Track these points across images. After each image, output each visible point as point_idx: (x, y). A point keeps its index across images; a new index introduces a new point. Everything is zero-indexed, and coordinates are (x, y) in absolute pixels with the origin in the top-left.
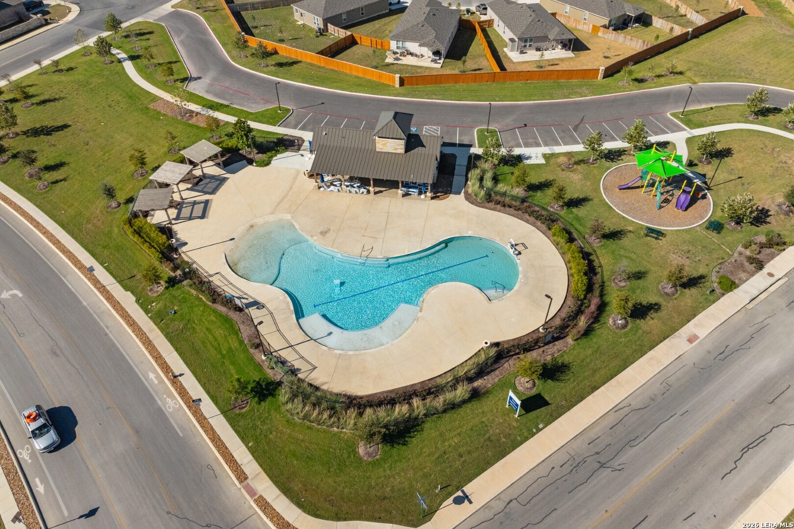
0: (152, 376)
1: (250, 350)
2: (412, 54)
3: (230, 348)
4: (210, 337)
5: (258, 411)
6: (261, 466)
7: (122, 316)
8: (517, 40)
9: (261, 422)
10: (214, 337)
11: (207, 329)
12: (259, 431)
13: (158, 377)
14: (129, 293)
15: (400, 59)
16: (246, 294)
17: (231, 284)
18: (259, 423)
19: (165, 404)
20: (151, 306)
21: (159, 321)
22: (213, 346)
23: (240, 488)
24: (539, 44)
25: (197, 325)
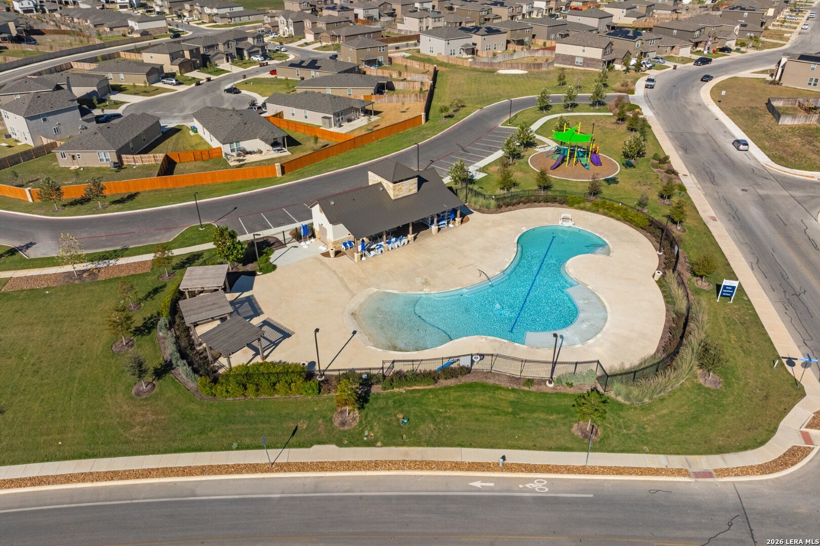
0: (478, 484)
1: (531, 389)
2: (251, 153)
3: (512, 402)
4: (476, 410)
5: (611, 424)
6: (678, 454)
7: (349, 469)
8: (332, 116)
9: (625, 428)
10: (482, 407)
11: (464, 407)
12: (634, 436)
13: (483, 479)
14: (316, 447)
15: (245, 160)
16: (450, 358)
17: (422, 360)
18: (625, 431)
19: (533, 490)
20: (366, 436)
21: (400, 439)
22: (490, 415)
23: (696, 481)
24: (348, 116)
25: (446, 412)
